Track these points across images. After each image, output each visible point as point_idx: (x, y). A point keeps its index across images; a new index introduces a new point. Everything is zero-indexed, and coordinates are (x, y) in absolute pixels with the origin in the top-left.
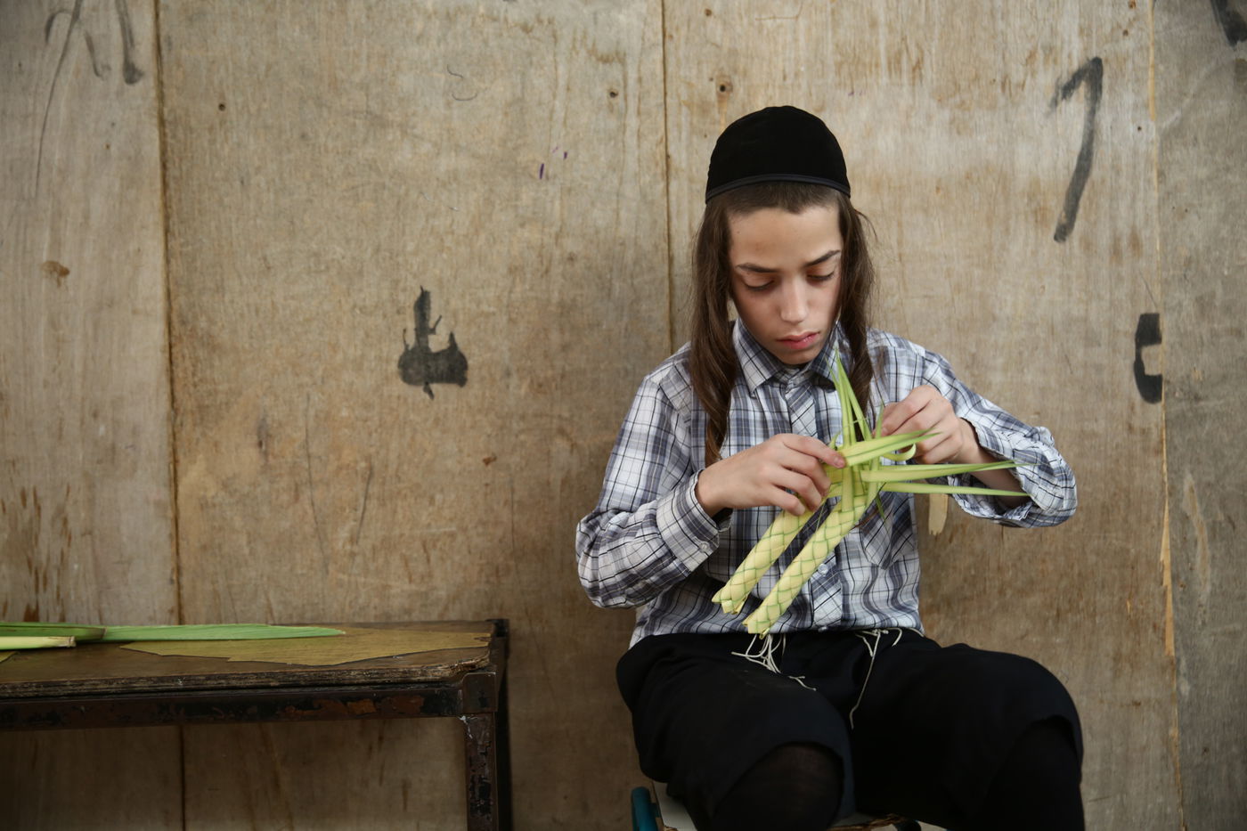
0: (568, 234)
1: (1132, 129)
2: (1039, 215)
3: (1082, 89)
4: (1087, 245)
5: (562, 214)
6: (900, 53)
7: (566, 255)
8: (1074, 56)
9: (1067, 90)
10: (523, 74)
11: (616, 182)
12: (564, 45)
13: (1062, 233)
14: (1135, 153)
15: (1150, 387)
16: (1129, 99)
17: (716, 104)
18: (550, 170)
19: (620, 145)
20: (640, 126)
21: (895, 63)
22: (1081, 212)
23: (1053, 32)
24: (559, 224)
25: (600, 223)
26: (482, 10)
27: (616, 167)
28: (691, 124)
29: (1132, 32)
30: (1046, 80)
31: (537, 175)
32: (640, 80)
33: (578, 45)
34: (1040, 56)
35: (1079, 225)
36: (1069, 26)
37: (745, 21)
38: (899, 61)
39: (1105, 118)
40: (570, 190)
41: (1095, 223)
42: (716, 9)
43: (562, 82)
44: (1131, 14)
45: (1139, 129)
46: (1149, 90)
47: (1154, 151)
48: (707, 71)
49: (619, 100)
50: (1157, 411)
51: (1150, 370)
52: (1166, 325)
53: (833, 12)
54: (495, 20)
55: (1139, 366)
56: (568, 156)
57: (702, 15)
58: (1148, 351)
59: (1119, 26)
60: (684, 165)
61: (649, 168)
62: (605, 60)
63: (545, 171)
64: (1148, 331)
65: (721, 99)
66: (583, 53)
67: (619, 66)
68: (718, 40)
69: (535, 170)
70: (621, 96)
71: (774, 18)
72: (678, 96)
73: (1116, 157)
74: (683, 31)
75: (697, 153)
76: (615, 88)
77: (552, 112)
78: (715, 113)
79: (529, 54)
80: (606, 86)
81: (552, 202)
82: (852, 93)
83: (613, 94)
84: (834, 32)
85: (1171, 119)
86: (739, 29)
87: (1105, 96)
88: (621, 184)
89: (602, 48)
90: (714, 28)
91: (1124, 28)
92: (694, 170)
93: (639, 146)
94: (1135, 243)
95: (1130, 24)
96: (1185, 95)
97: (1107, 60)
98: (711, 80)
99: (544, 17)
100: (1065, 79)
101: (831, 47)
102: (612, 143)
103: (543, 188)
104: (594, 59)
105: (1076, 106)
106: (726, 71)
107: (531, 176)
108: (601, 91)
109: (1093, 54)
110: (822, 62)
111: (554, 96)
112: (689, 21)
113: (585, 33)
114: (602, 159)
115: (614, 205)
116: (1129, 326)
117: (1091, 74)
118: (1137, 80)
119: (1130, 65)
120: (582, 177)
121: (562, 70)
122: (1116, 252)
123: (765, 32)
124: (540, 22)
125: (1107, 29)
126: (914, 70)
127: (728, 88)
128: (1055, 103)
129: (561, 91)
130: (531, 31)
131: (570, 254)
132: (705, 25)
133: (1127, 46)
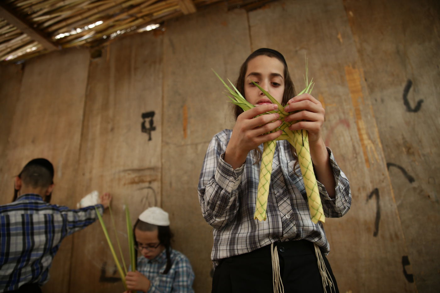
1: (389, 206)
2: (368, 230)
3: (374, 197)
4: (383, 237)
8: (370, 188)
9: (370, 197)
13: (375, 234)
14: (392, 212)
15: (410, 278)
16: (387, 198)
22: (380, 228)
23: (364, 183)
29: (384, 181)
30: (364, 195)
34: (361, 189)
35: (380, 232)
36: (367, 181)
39: (382, 203)
44: (383, 177)
45: (392, 205)
46: (392, 195)
47: (397, 212)
50: (413, 286)
51: (409, 272)
52: (410, 258)
55: (405, 272)
58: (407, 267)
59: (381, 180)
64: (405, 261)
73: (386, 213)
85: (399, 202)
87: (381, 198)
94: (397, 236)
95: (384, 179)
96: (401, 197)
97: (379, 189)
100: (369, 194)
105: (373, 201)
109: (375, 187)
116: (399, 260)
117: (376, 193)
118: (389, 193)
119: (385, 189)
122: (392, 239)
125: (378, 181)
128: (367, 200)
133: (384, 184)
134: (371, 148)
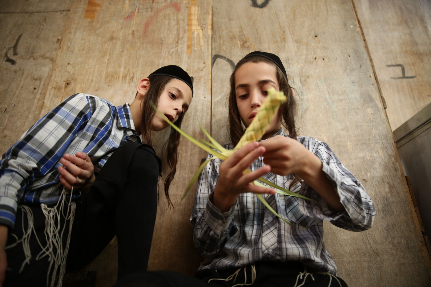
0: (7, 129)
1: (202, 97)
5: (7, 123)
6: (127, 75)
7: (4, 135)
10: (10, 84)
11: (27, 113)
12: (24, 76)
14: (203, 105)
16: (202, 88)
17: (64, 88)
18: (8, 110)
19: (32, 102)
20: (40, 97)
21: (125, 77)
24: (5, 126)
25: (19, 125)
26: (4, 67)
27: (29, 109)
28: (54, 93)
29: (204, 70)
31: (4, 111)
32: (44, 85)
33: (29, 76)
37: (79, 66)
38: (126, 77)
40: (12, 116)
41: (187, 126)
42: (71, 63)
43: (21, 86)
44: (204, 65)
45: (205, 97)
46: (209, 86)
47: (209, 105)
48: (64, 79)
49: (36, 90)
53: (108, 64)
54: (7, 70)
56: (15, 106)
57: (67, 64)
59: (200, 69)
60: (48, 106)
61: (39, 109)
62: (36, 80)
63: (6, 110)
65: (66, 87)
66: (30, 78)
67: (39, 81)
68: (69, 71)
69: (4, 109)
70: (37, 89)
71: (89, 65)
72: (52, 86)
73: (196, 106)
74: (60, 68)
75: (53, 102)
76: (36, 87)
77: (15, 93)
78: (63, 90)
79: (14, 78)
80: (33, 86)
81: (5, 119)
82: (109, 86)
83: (35, 89)
84: (107, 69)
86: (77, 68)
88: (29, 114)
89: (36, 77)
90: (69, 68)
91: (201, 69)
92: (51, 107)
93: (38, 103)
95: (204, 68)
96: (222, 92)
97: (195, 78)
98: (64, 81)
99: (22, 69)
101: (104, 73)
102: (30, 102)
103: (4, 115)
104: (32, 79)
106: (70, 79)
107: (2, 112)
108: (32, 88)
110: (101, 77)
111: (17, 89)
112: (62, 66)
113: (32, 73)
114: (25, 107)
115: (24, 120)
118: (205, 83)
119: (203, 79)
120: (17, 112)
121: (22, 83)
123: (85, 69)
124: (20, 70)
125: (196, 69)
126: (130, 80)
127: (69, 84)
129: (20, 88)
130: (16, 72)
131: (6, 135)
132: (66, 67)
133: (202, 74)
134: (198, 34)
